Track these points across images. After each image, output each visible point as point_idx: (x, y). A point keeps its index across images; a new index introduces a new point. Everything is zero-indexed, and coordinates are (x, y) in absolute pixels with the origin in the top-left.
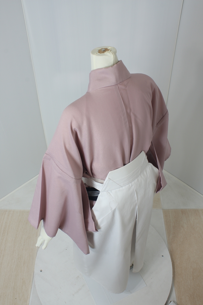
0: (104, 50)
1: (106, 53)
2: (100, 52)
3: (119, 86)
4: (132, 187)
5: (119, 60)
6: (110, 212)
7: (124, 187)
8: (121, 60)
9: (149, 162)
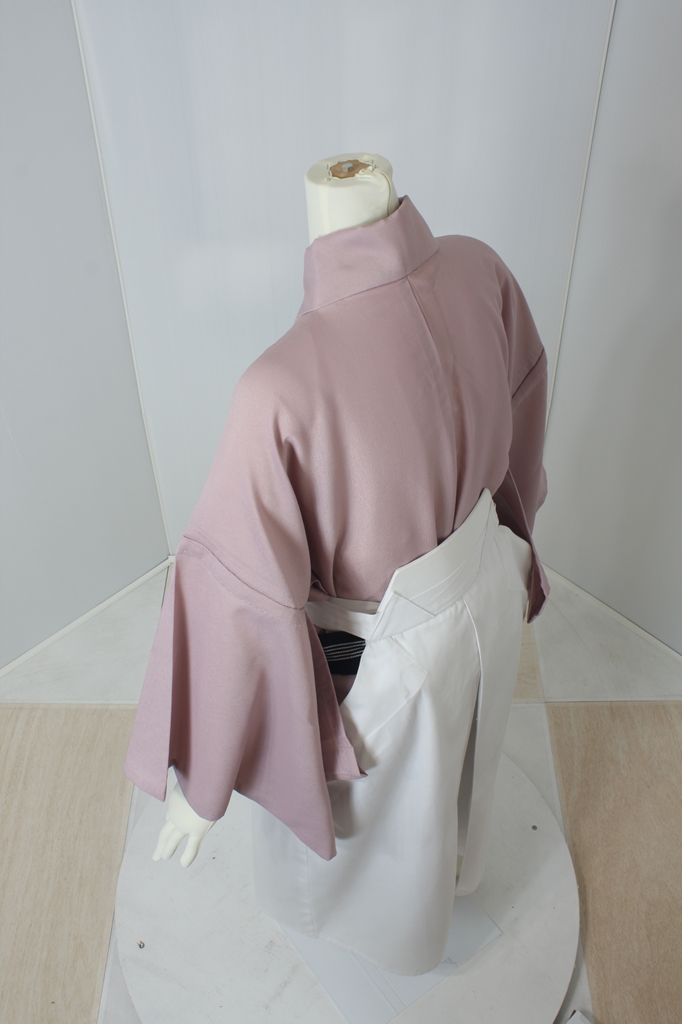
0: (351, 165)
1: (360, 176)
2: (342, 175)
3: (411, 280)
4: (465, 612)
5: (400, 195)
6: (403, 704)
7: (440, 615)
8: (406, 196)
9: (502, 522)
